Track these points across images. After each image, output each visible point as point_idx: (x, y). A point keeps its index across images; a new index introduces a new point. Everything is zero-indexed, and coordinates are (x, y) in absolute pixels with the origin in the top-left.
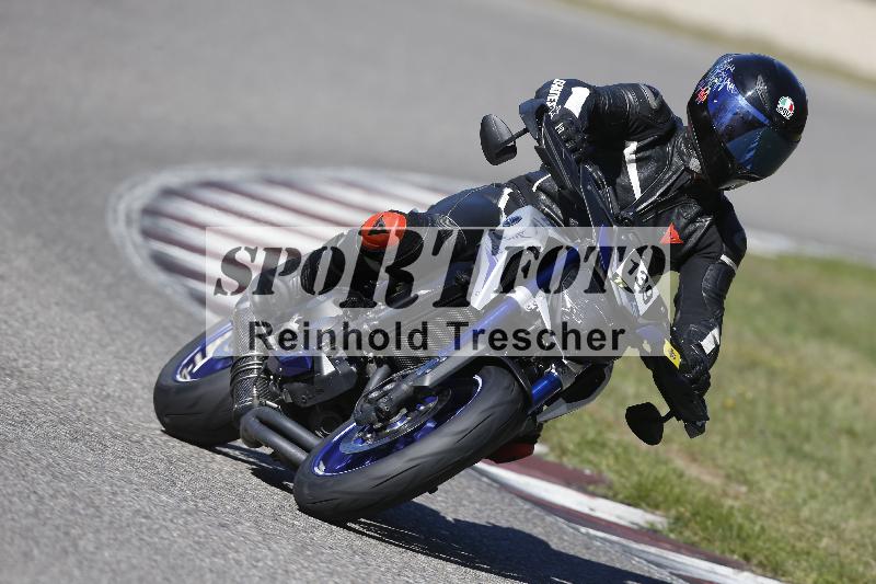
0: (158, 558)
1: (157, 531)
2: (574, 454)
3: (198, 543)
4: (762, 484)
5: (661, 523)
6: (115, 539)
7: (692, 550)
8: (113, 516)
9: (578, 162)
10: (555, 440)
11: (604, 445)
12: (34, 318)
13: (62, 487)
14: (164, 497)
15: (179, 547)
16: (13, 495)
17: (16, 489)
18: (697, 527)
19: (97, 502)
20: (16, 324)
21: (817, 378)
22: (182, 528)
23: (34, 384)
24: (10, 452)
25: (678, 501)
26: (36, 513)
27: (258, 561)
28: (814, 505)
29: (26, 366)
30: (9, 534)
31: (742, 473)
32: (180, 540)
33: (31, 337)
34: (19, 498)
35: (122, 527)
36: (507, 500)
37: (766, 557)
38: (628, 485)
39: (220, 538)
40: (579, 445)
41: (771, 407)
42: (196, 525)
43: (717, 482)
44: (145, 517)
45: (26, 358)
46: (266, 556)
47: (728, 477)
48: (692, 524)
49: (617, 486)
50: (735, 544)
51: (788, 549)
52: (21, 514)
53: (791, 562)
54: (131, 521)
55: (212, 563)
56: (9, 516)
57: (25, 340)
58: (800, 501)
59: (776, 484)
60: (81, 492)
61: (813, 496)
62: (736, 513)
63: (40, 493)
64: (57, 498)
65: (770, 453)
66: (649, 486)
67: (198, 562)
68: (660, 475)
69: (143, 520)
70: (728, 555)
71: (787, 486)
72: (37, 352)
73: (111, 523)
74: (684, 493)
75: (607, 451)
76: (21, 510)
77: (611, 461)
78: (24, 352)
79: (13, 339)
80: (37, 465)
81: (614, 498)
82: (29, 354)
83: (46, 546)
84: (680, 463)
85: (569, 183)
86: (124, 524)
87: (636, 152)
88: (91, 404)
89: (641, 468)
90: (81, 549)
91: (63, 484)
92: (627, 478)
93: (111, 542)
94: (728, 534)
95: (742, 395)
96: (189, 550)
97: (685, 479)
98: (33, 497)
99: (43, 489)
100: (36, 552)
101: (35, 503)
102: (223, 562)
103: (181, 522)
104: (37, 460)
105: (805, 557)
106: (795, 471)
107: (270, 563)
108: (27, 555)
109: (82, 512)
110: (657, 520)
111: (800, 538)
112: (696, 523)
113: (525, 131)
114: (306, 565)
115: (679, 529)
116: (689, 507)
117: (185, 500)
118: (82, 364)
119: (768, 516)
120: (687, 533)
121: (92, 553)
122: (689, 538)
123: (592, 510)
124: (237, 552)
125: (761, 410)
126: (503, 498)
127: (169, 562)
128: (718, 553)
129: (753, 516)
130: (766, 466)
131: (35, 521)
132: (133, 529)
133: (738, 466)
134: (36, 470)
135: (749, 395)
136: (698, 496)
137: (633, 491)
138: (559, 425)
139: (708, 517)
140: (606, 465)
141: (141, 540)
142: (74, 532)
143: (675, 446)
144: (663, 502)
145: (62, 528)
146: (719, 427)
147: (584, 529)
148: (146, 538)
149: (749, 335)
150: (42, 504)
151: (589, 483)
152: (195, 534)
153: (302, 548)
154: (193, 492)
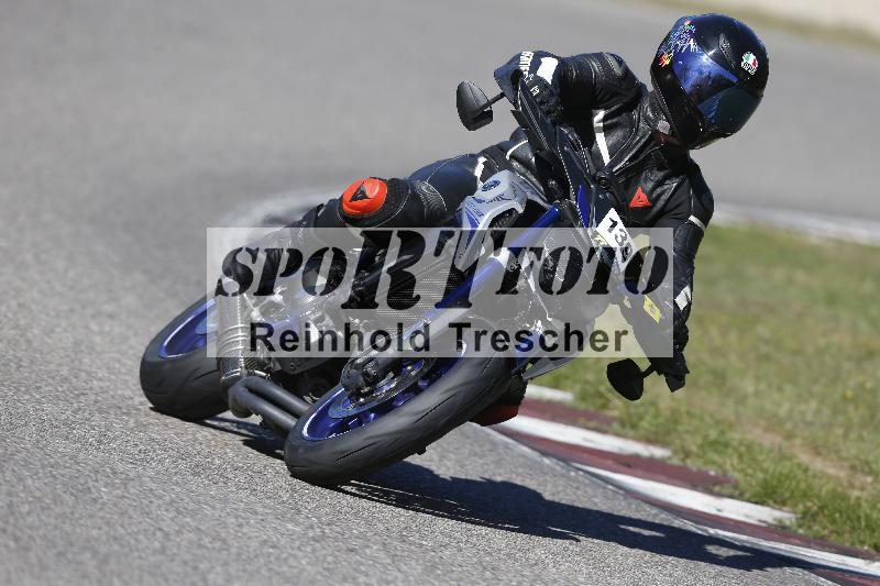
1: (285, 560)
2: (698, 456)
3: (328, 569)
5: (790, 519)
6: (245, 571)
7: (822, 543)
8: (240, 548)
9: (554, 124)
10: (678, 442)
11: (726, 445)
13: (187, 523)
14: (290, 526)
15: (309, 574)
16: (139, 533)
17: (141, 527)
18: (825, 521)
19: (223, 535)
20: (130, 363)
22: (311, 556)
24: (132, 490)
25: (805, 496)
26: (163, 550)
30: (137, 572)
31: (867, 463)
32: (309, 568)
34: (145, 535)
35: (249, 558)
36: (633, 506)
38: (754, 483)
39: (350, 563)
40: (701, 446)
42: (324, 552)
43: (842, 474)
44: (272, 547)
46: (397, 578)
47: (853, 468)
48: (820, 518)
49: (743, 485)
50: (865, 535)
52: (148, 552)
54: (258, 552)
56: (136, 554)
60: (207, 525)
62: (864, 504)
63: (166, 529)
64: (182, 533)
66: (775, 483)
68: (785, 471)
69: (271, 550)
70: (858, 547)
73: (239, 554)
74: (810, 487)
75: (730, 451)
76: (147, 548)
77: (735, 462)
79: (127, 378)
80: (160, 502)
81: (740, 497)
83: (174, 581)
84: (804, 458)
86: (252, 556)
87: (604, 120)
88: (210, 437)
89: (765, 465)
90: (210, 583)
91: (188, 520)
92: (752, 476)
93: (241, 573)
94: (856, 524)
95: (862, 386)
96: (319, 577)
97: (810, 473)
98: (159, 534)
99: (168, 526)
101: (161, 540)
103: (309, 549)
104: (160, 497)
109: (209, 546)
110: (785, 516)
112: (824, 515)
115: (807, 524)
116: (816, 501)
117: (312, 527)
120: (816, 527)
122: (818, 532)
123: (719, 510)
124: (367, 575)
126: (630, 505)
128: (847, 545)
131: (163, 558)
132: (262, 560)
133: (862, 457)
134: (159, 506)
135: (869, 385)
136: (824, 489)
137: (759, 489)
138: (680, 428)
139: (836, 510)
140: (731, 465)
141: (270, 569)
142: (203, 566)
143: (798, 441)
144: (790, 498)
145: (190, 563)
146: (841, 418)
147: (712, 531)
148: (276, 568)
149: (864, 325)
150: (170, 540)
151: (715, 484)
152: (324, 561)
153: (431, 568)
154: (319, 518)
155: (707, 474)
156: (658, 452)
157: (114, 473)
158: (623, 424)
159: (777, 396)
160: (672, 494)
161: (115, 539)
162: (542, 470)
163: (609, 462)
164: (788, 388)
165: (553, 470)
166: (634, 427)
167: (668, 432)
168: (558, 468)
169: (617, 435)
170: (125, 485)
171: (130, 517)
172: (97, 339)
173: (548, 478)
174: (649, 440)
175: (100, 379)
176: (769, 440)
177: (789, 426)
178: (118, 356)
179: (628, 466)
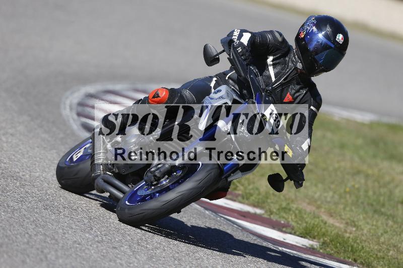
0: (85, 263)
1: (84, 250)
2: (276, 214)
3: (103, 256)
4: (363, 227)
5: (316, 245)
6: (65, 254)
7: (330, 257)
8: (63, 244)
9: (247, 65)
10: (267, 207)
11: (290, 210)
12: (27, 154)
14: (87, 235)
15: (94, 257)
16: (18, 234)
17: (19, 232)
18: (332, 247)
19: (56, 237)
20: (19, 156)
21: (387, 178)
22: (96, 249)
23: (27, 183)
24: (16, 215)
25: (324, 235)
26: (28, 243)
27: (130, 264)
28: (386, 236)
29: (23, 175)
30: (15, 252)
31: (354, 222)
32: (94, 255)
33: (25, 162)
34: (20, 236)
35: (67, 248)
36: (245, 235)
37: (364, 260)
38: (301, 228)
39: (113, 253)
40: (279, 209)
41: (366, 191)
42: (102, 248)
43: (342, 226)
44: (78, 244)
45: (24, 172)
46: (134, 261)
47: (347, 223)
48: (331, 245)
49: (296, 228)
50: (350, 254)
51: (374, 256)
52: (21, 243)
53: (375, 262)
54: (72, 246)
55: (109, 264)
56: (16, 244)
57: (23, 163)
58: (380, 234)
59: (369, 227)
60: (49, 232)
61: (386, 232)
62: (351, 240)
63: (30, 233)
64: (37, 236)
65: (366, 213)
66: (311, 228)
67: (103, 264)
68: (316, 223)
69: (78, 246)
70: (347, 259)
71: (374, 227)
72: (28, 169)
73: (63, 247)
74: (327, 231)
75: (291, 212)
76: (21, 241)
77: (293, 217)
78: (23, 169)
79: (17, 163)
81: (295, 234)
82: (24, 170)
83: (32, 257)
84: (325, 217)
85: (243, 74)
87: (273, 61)
89: (307, 220)
90: (49, 259)
91: (40, 229)
92: (300, 224)
93: (63, 255)
94: (347, 249)
95: (353, 186)
96: (99, 259)
97: (327, 225)
98: (27, 235)
99: (31, 232)
100: (28, 260)
101: (28, 238)
102: (114, 264)
103: (95, 246)
104: (28, 218)
105: (382, 260)
106: (377, 221)
107: (136, 265)
108: (24, 262)
109: (49, 242)
110: (314, 243)
111: (379, 251)
113: (224, 51)
114: (153, 265)
115: (324, 248)
116: (329, 238)
117: (97, 236)
118: (49, 174)
119: (365, 241)
120: (328, 250)
121: (54, 261)
122: (329, 252)
123: (284, 239)
124: (121, 260)
125: (362, 193)
126: (244, 234)
127: (89, 264)
128: (342, 258)
129: (358, 241)
130: (364, 218)
131: (27, 246)
132: (73, 250)
133: (352, 219)
134: (28, 223)
135: (357, 186)
136: (333, 232)
137: (303, 230)
138: (269, 201)
139: (338, 242)
140: (291, 219)
141: (77, 254)
142: (46, 251)
143: (323, 210)
144: (317, 236)
145: (40, 249)
146: (343, 201)
147: (280, 248)
148: (79, 254)
149: (356, 159)
150: (31, 238)
151: (283, 227)
152: (101, 252)
153: (151, 258)
154: (100, 232)
155: (280, 223)
156: (259, 211)
157: (8, 206)
158: (243, 198)
159: (314, 189)
160: (264, 231)
161: (6, 236)
162: (205, 216)
163: (236, 214)
164: (320, 185)
165: (210, 216)
166: (248, 199)
167: (264, 202)
168: (212, 216)
169: (240, 202)
170: (13, 212)
171: (14, 227)
172: (5, 145)
173: (207, 220)
174: (254, 205)
175: (5, 163)
176: (309, 208)
177: (319, 203)
178: (14, 153)
179: (244, 217)
